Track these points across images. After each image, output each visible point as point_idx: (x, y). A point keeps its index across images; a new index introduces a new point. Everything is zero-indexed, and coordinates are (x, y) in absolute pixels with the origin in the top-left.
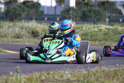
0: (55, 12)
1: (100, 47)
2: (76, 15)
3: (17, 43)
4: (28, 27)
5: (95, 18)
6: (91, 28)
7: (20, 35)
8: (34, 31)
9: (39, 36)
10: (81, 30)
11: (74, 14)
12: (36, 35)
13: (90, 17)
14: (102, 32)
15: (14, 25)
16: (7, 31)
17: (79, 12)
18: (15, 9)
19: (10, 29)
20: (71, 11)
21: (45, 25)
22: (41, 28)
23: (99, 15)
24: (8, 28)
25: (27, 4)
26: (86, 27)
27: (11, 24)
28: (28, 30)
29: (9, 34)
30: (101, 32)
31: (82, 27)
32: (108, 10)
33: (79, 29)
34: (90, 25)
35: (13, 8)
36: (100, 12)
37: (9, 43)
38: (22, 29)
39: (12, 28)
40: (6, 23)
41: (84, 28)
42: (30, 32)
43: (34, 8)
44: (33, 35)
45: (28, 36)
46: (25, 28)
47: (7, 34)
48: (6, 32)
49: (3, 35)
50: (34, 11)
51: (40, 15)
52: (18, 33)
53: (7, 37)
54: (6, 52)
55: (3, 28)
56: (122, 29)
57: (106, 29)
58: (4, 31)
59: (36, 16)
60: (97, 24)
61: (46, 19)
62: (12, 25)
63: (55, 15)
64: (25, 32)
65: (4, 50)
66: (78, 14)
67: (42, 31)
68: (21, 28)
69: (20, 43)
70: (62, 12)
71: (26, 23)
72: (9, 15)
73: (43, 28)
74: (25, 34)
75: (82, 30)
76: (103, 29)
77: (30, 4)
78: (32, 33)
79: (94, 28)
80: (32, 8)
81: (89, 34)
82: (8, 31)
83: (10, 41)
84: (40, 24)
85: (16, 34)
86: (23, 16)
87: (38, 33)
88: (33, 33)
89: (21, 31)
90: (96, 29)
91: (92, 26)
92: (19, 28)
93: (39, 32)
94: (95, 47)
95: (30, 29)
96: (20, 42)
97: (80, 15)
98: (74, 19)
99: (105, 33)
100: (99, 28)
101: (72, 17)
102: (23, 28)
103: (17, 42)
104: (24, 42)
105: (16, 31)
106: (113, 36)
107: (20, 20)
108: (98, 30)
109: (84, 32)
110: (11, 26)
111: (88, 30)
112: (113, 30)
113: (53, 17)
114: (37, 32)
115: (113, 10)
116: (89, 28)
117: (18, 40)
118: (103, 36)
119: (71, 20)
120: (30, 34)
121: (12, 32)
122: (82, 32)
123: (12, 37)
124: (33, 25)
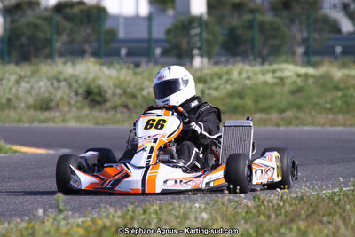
0: (150, 31)
1: (282, 128)
2: (210, 37)
3: (43, 125)
4: (73, 76)
5: (264, 44)
6: (255, 73)
7: (52, 100)
8: (92, 86)
9: (106, 101)
10: (227, 82)
11: (205, 35)
12: (98, 98)
13: (252, 41)
15: (33, 73)
16: (14, 90)
17: (217, 28)
18: (35, 26)
19: (23, 84)
20: (194, 28)
21: (121, 69)
22: (111, 78)
23: (274, 37)
24: (18, 82)
25: (68, 11)
26: (240, 73)
27: (26, 69)
28: (75, 85)
29: (21, 100)
30: (283, 84)
32: (301, 23)
34: (252, 65)
35: (28, 24)
36: (278, 29)
37: (22, 125)
38: (56, 84)
39: (29, 82)
40: (12, 67)
41: (235, 75)
42: (80, 91)
43: (89, 22)
44: (89, 99)
45: (76, 102)
46: (65, 80)
47: (14, 99)
48: (10, 93)
50: (88, 30)
51: (107, 43)
52: (47, 95)
53: (15, 108)
54: (16, 152)
55: (4, 82)
56: (344, 75)
57: (299, 76)
58: (4, 90)
59: (95, 45)
60: (270, 64)
61: (123, 52)
62: (28, 73)
63: (149, 41)
64: (67, 91)
65: (8, 146)
66: (215, 35)
67: (116, 86)
68: (55, 81)
69: (51, 125)
70: (168, 32)
71: (69, 64)
72: (17, 43)
73: (118, 79)
74: (65, 97)
75: (229, 80)
76: (287, 78)
77: (76, 10)
78: (85, 95)
79: (264, 74)
80: (82, 22)
81: (250, 92)
82: (17, 90)
83: (24, 118)
84: (109, 68)
85: (40, 97)
86: (58, 45)
87: (103, 94)
88: (89, 93)
89: (56, 89)
90: (269, 78)
91: (258, 68)
92: (49, 79)
93: (106, 92)
94: (268, 128)
95: (80, 81)
96: (54, 121)
97: (221, 38)
98: (205, 48)
99: (294, 87)
100: (278, 74)
101: (198, 44)
102: (59, 81)
103: (44, 121)
104: (64, 121)
105: (40, 88)
106: (319, 96)
107: (50, 56)
108: (275, 80)
109: (235, 87)
110: (26, 76)
111: (248, 82)
112: (317, 79)
113: (146, 45)
114: (101, 92)
115: (316, 21)
116: (250, 74)
117: (47, 114)
118: (292, 98)
119: (196, 52)
120: (79, 98)
121: (29, 92)
122: (229, 87)
123: (28, 107)
124: (88, 72)
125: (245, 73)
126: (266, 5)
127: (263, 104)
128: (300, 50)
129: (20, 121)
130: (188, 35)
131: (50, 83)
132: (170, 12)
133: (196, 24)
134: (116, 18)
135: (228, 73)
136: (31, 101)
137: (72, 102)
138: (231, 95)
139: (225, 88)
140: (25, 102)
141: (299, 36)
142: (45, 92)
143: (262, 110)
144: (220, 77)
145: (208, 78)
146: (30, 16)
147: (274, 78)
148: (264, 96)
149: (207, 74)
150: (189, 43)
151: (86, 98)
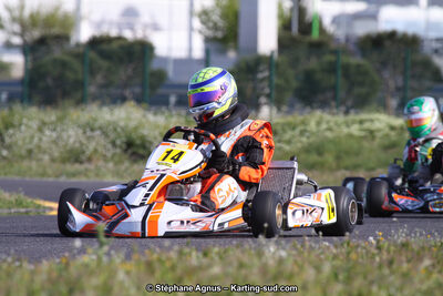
2: (282, 82)
3: (73, 180)
4: (109, 123)
5: (349, 92)
6: (336, 124)
7: (84, 152)
8: (134, 136)
10: (302, 133)
12: (141, 151)
13: (334, 88)
14: (377, 141)
15: (61, 119)
16: (36, 140)
17: (291, 73)
18: (64, 64)
19: (47, 132)
20: (262, 71)
21: (171, 116)
22: (157, 126)
23: (362, 84)
24: (40, 130)
25: (104, 47)
26: (319, 124)
27: (51, 115)
28: (112, 136)
29: (44, 151)
30: (373, 138)
31: (303, 123)
32: (395, 67)
33: (294, 128)
34: (330, 113)
35: (55, 61)
36: (366, 73)
37: (45, 179)
38: (89, 133)
39: (55, 130)
40: (33, 111)
41: (312, 126)
42: (118, 142)
43: (130, 61)
44: (130, 151)
45: (114, 155)
46: (100, 128)
47: (36, 151)
48: (31, 142)
49: (23, 152)
50: (130, 71)
51: (153, 88)
52: (77, 145)
53: (38, 160)
54: (39, 206)
55: (23, 128)
57: (392, 128)
58: (24, 140)
59: (137, 90)
60: (357, 113)
61: (173, 99)
62: (53, 118)
64: (102, 141)
65: (29, 200)
66: (287, 81)
68: (88, 129)
69: (83, 179)
71: (105, 109)
72: (41, 84)
74: (100, 149)
75: (305, 131)
76: (379, 130)
77: (115, 45)
78: (124, 146)
79: (348, 126)
80: (121, 61)
81: (331, 146)
82: (40, 139)
83: (50, 171)
84: (155, 114)
85: (68, 148)
86: (92, 89)
87: (147, 145)
88: (130, 144)
89: (89, 138)
90: (355, 130)
91: (341, 118)
92: (79, 126)
95: (119, 130)
96: (86, 175)
97: (295, 84)
98: (274, 95)
99: (386, 142)
100: (367, 125)
101: (267, 91)
102: (92, 130)
103: (74, 175)
104: (97, 175)
105: (69, 137)
107: (81, 101)
108: (363, 134)
109: (312, 140)
110: (52, 123)
111: (329, 135)
114: (144, 144)
115: (414, 64)
116: (332, 124)
117: (77, 167)
118: (383, 156)
119: (263, 100)
120: (118, 151)
121: (55, 142)
122: (305, 140)
123: (53, 160)
124: (129, 119)
125: (325, 123)
126: (351, 47)
127: (348, 161)
128: (394, 103)
129: (44, 174)
130: (254, 80)
131: (80, 131)
132: (232, 55)
133: (264, 66)
134: (165, 60)
135: (304, 123)
136: (56, 154)
137: (109, 155)
138: (307, 150)
139: (301, 142)
140: (50, 155)
141: (392, 84)
142: (75, 142)
143: (346, 168)
145: (279, 128)
146: (57, 53)
147: (361, 130)
148: (347, 153)
149: (277, 124)
150: (254, 89)
151: (126, 151)
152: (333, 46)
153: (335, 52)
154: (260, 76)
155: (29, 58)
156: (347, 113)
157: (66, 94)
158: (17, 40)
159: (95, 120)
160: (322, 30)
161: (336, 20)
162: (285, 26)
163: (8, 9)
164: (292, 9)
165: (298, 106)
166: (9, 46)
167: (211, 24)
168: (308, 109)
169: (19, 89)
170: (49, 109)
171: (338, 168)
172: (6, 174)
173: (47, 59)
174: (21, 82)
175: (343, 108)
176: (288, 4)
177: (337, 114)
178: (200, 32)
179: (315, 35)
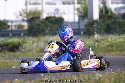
0: (79, 26)
2: (100, 27)
5: (120, 29)
6: (116, 39)
13: (115, 29)
15: (38, 40)
16: (32, 46)
17: (103, 24)
18: (39, 25)
19: (35, 44)
23: (123, 27)
24: (33, 43)
25: (50, 19)
26: (111, 39)
27: (35, 39)
35: (36, 24)
39: (37, 43)
40: (31, 38)
41: (109, 39)
43: (57, 23)
47: (31, 49)
48: (30, 47)
50: (57, 26)
53: (32, 52)
55: (28, 43)
58: (28, 46)
60: (122, 35)
63: (79, 29)
68: (46, 43)
70: (86, 26)
71: (51, 37)
72: (33, 31)
75: (107, 41)
77: (53, 19)
79: (119, 39)
80: (55, 23)
81: (115, 45)
82: (33, 46)
83: (35, 55)
86: (47, 31)
89: (46, 45)
90: (122, 40)
91: (117, 37)
92: (44, 42)
94: (121, 56)
97: (104, 28)
98: (98, 31)
101: (96, 30)
105: (41, 45)
107: (44, 35)
108: (124, 41)
109: (109, 43)
110: (36, 41)
111: (114, 42)
113: (77, 31)
116: (115, 39)
119: (95, 32)
121: (37, 47)
122: (107, 43)
123: (37, 52)
125: (113, 38)
126: (120, 17)
127: (119, 49)
129: (34, 56)
130: (93, 27)
131: (44, 43)
132: (86, 20)
133: (95, 23)
134: (67, 23)
135: (107, 39)
136: (37, 50)
138: (108, 46)
139: (106, 44)
140: (36, 50)
143: (119, 51)
144: (104, 40)
145: (100, 40)
146: (37, 22)
148: (120, 46)
149: (99, 39)
150: (93, 30)
152: (114, 16)
153: (115, 18)
154: (94, 26)
155: (29, 24)
156: (119, 35)
157: (39, 33)
158: (25, 19)
159: (48, 40)
160: (111, 12)
161: (115, 9)
162: (101, 12)
163: (23, 10)
164: (103, 7)
165: (105, 34)
166: (23, 20)
167: (80, 12)
168: (108, 35)
169: (26, 32)
170: (35, 37)
171: (117, 51)
172: (23, 56)
173: (34, 24)
174: (27, 30)
175: (118, 34)
176: (102, 5)
177: (116, 36)
178: (77, 14)
179: (110, 14)
